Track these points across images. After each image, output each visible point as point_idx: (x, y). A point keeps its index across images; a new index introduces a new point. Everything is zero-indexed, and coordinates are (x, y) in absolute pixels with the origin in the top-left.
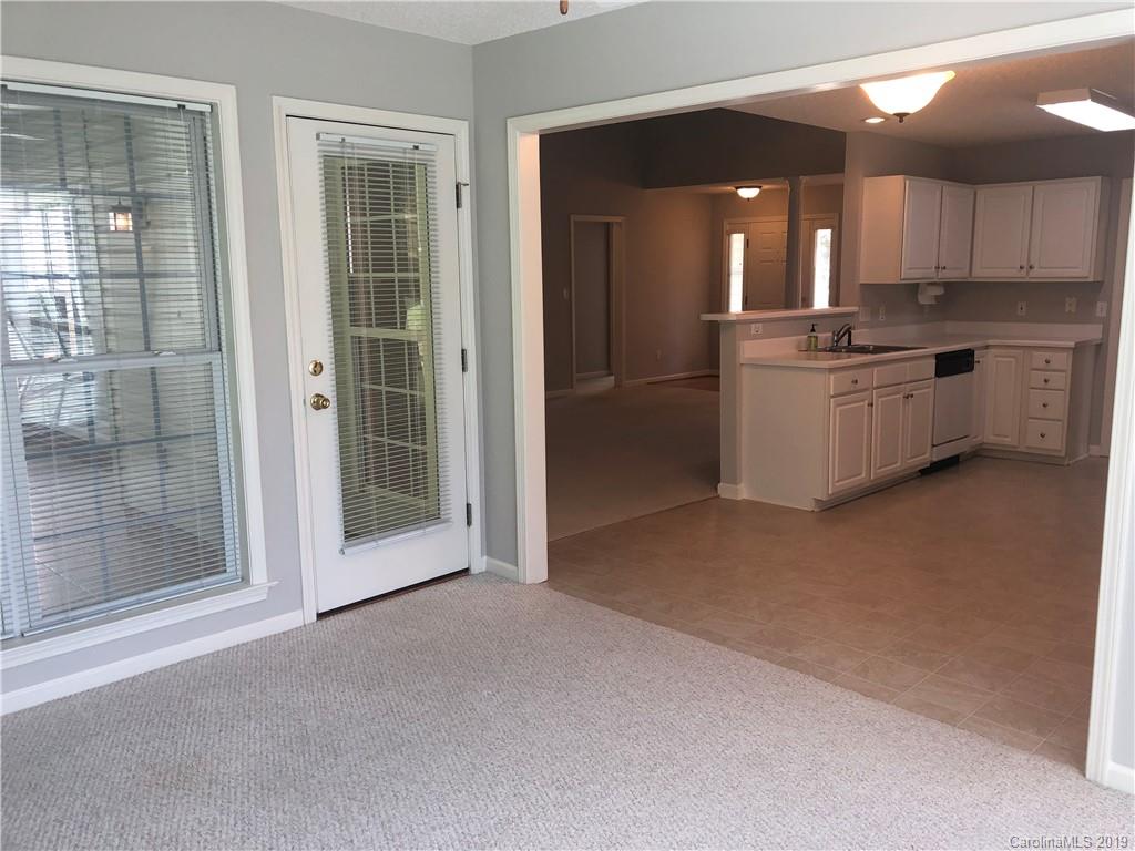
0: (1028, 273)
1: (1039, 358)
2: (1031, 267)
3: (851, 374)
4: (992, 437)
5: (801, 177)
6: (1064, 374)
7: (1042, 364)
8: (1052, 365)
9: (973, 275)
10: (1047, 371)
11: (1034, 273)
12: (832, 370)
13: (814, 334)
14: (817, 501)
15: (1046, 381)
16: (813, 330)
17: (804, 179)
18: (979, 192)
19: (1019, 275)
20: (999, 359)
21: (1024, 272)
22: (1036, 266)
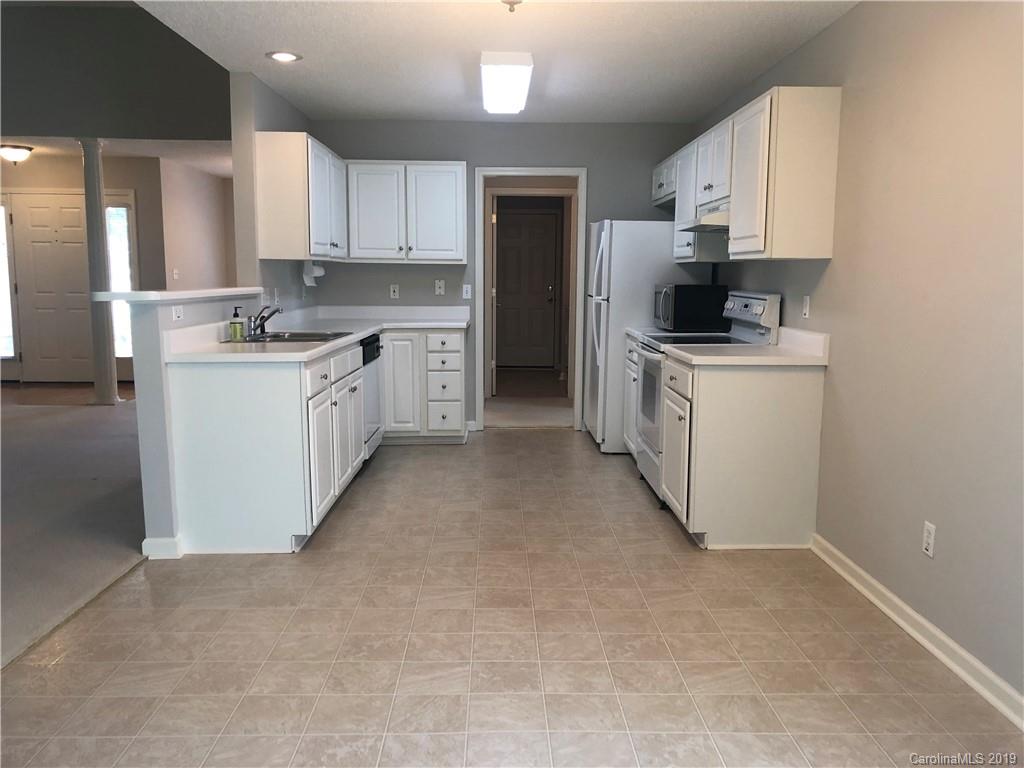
0: (407, 254)
1: (435, 339)
2: (410, 249)
3: (319, 368)
4: (393, 425)
5: (99, 139)
6: (458, 354)
7: (438, 347)
8: (447, 347)
9: (351, 256)
10: (443, 352)
11: (412, 255)
12: (307, 364)
13: (238, 320)
14: (298, 538)
15: (443, 363)
16: (236, 315)
17: (102, 142)
18: (350, 166)
19: (399, 256)
20: (395, 343)
21: (403, 254)
22: (414, 248)
